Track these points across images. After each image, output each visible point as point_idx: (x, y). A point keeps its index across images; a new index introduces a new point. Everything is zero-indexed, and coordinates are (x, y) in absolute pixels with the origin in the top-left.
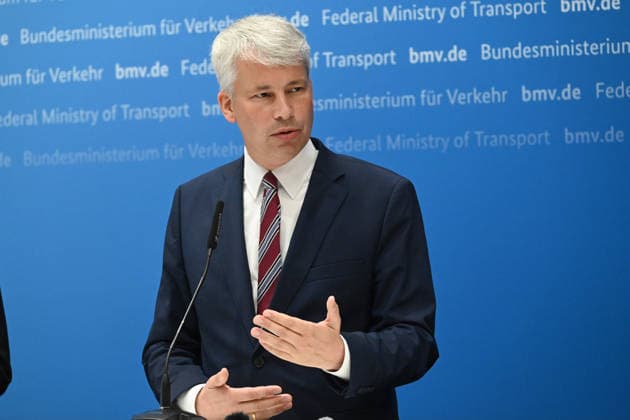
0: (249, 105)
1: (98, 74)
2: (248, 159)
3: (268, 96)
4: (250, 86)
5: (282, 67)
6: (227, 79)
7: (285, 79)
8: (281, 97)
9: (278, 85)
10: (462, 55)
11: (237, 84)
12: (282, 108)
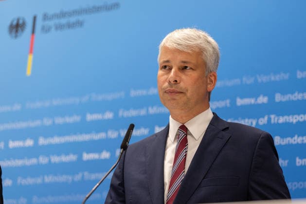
5: (179, 52)
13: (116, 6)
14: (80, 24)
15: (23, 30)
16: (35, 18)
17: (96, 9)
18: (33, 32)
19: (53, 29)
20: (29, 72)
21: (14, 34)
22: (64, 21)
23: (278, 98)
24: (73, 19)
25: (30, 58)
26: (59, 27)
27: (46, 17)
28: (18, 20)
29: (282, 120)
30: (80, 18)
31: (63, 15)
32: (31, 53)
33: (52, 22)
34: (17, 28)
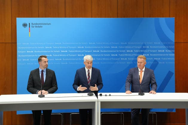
0: (87, 64)
1: (59, 51)
2: (85, 67)
4: (87, 62)
6: (85, 61)
10: (99, 51)
11: (86, 62)
13: (50, 24)
14: (42, 27)
16: (29, 23)
17: (45, 24)
18: (29, 27)
19: (35, 27)
20: (30, 36)
21: (24, 27)
22: (37, 25)
23: (86, 47)
24: (40, 25)
25: (30, 33)
26: (36, 27)
27: (32, 24)
28: (25, 23)
29: (86, 51)
30: (42, 25)
31: (37, 24)
32: (30, 32)
33: (34, 25)
34: (25, 25)
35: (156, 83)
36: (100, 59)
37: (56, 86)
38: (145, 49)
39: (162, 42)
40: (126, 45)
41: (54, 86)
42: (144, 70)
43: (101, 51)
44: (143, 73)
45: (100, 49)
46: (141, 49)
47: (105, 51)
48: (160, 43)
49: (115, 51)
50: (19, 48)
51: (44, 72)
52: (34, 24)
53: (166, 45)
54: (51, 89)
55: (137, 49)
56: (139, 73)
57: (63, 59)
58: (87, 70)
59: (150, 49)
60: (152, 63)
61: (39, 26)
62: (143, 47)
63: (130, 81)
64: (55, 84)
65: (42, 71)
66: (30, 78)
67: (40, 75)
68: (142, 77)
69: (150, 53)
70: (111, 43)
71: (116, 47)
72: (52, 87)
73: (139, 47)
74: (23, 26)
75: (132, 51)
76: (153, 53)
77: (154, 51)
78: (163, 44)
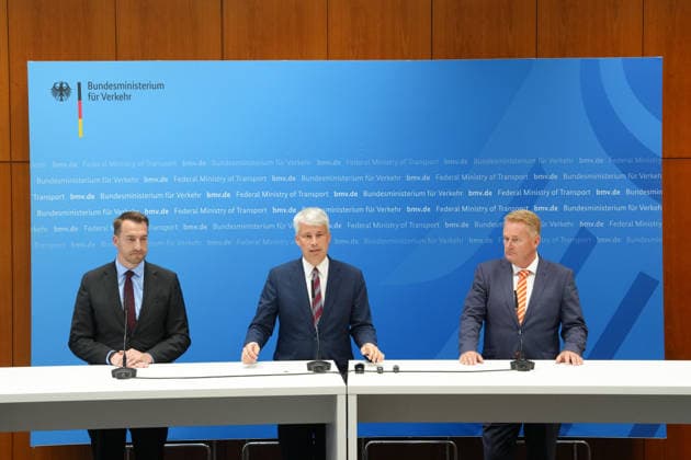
0: (303, 240)
1: (199, 196)
2: (304, 260)
3: (309, 236)
4: (305, 232)
5: (315, 227)
6: (297, 229)
7: (316, 230)
8: (314, 238)
9: (314, 232)
10: (356, 194)
11: (300, 231)
12: (314, 240)
13: (161, 86)
14: (129, 97)
15: (68, 95)
16: (79, 84)
17: (143, 87)
18: (80, 98)
19: (100, 98)
20: (81, 135)
21: (59, 98)
22: (110, 92)
23: (303, 178)
24: (120, 92)
25: (80, 121)
26: (106, 98)
27: (90, 85)
28: (61, 84)
29: (307, 195)
30: (128, 92)
31: (108, 86)
32: (80, 117)
33: (97, 92)
34: (61, 91)
35: (582, 321)
36: (360, 226)
37: (183, 331)
38: (543, 184)
39: (609, 154)
40: (466, 169)
41: (175, 334)
42: (533, 267)
43: (365, 194)
44: (530, 281)
45: (359, 187)
46: (524, 185)
47: (380, 194)
48: (601, 161)
49: (422, 193)
50: (39, 181)
51: (134, 279)
52: (99, 86)
53: (625, 169)
54: (165, 346)
55: (511, 185)
56: (516, 279)
57: (215, 226)
58: (308, 269)
59: (561, 184)
60: (570, 241)
61: (117, 93)
62: (536, 177)
63: (478, 313)
64: (179, 324)
65: (130, 274)
66: (79, 302)
67: (121, 289)
68: (528, 296)
69: (560, 201)
70: (403, 162)
71: (426, 178)
72: (170, 336)
73: (516, 178)
74: (55, 95)
75: (488, 193)
76: (573, 201)
77: (578, 193)
78: (617, 165)
